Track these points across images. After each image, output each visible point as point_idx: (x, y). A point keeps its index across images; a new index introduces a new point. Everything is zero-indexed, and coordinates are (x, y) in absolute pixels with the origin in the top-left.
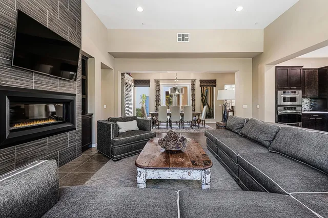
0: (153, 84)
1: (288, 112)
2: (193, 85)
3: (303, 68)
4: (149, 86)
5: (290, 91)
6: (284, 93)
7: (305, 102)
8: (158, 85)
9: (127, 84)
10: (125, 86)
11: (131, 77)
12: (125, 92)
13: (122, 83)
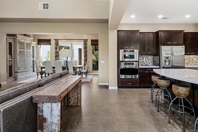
0: (53, 42)
1: (128, 66)
2: (85, 44)
3: (139, 32)
4: (51, 45)
5: (129, 50)
6: (125, 51)
7: (149, 58)
8: (57, 44)
9: (23, 43)
10: (18, 45)
11: (30, 37)
12: (18, 50)
13: (15, 42)
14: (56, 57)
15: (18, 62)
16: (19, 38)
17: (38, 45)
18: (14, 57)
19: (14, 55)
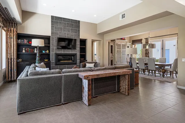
4: (142, 43)
8: (147, 42)
9: (120, 45)
10: (116, 46)
11: (125, 40)
12: (116, 50)
13: (114, 45)
14: (146, 54)
15: (116, 58)
16: (117, 42)
17: (133, 45)
18: (114, 54)
19: (114, 53)
